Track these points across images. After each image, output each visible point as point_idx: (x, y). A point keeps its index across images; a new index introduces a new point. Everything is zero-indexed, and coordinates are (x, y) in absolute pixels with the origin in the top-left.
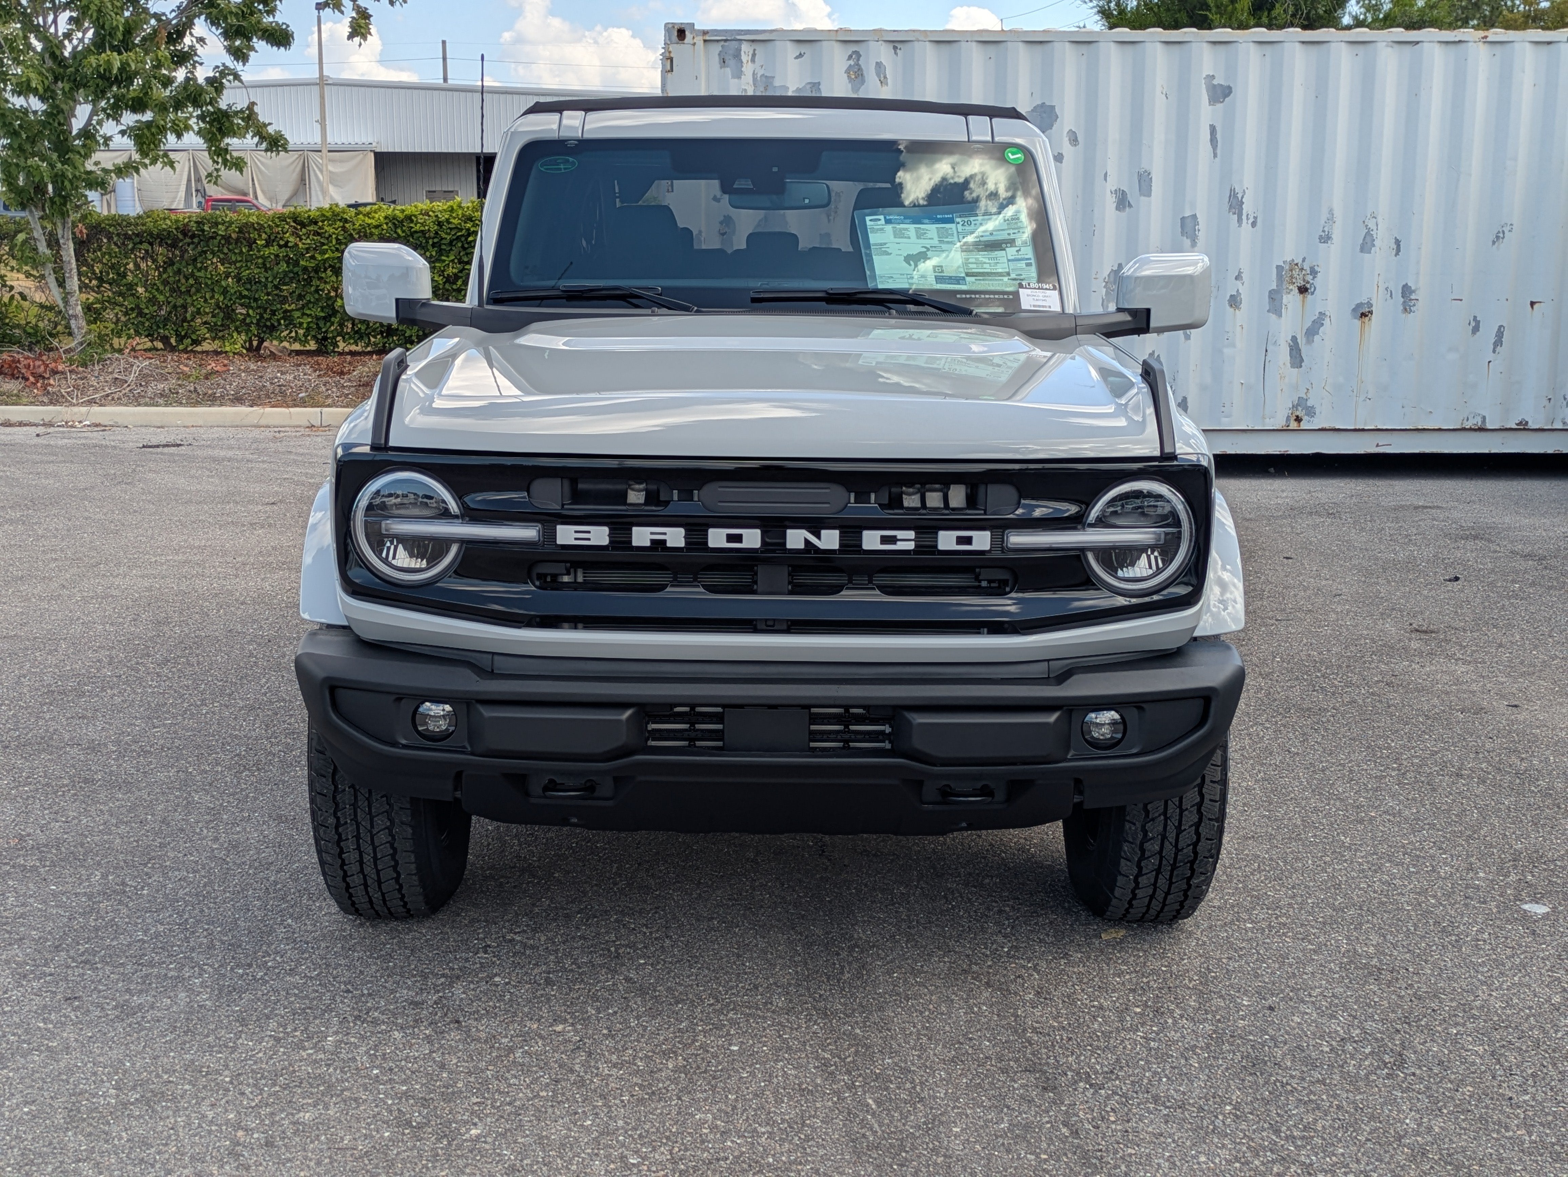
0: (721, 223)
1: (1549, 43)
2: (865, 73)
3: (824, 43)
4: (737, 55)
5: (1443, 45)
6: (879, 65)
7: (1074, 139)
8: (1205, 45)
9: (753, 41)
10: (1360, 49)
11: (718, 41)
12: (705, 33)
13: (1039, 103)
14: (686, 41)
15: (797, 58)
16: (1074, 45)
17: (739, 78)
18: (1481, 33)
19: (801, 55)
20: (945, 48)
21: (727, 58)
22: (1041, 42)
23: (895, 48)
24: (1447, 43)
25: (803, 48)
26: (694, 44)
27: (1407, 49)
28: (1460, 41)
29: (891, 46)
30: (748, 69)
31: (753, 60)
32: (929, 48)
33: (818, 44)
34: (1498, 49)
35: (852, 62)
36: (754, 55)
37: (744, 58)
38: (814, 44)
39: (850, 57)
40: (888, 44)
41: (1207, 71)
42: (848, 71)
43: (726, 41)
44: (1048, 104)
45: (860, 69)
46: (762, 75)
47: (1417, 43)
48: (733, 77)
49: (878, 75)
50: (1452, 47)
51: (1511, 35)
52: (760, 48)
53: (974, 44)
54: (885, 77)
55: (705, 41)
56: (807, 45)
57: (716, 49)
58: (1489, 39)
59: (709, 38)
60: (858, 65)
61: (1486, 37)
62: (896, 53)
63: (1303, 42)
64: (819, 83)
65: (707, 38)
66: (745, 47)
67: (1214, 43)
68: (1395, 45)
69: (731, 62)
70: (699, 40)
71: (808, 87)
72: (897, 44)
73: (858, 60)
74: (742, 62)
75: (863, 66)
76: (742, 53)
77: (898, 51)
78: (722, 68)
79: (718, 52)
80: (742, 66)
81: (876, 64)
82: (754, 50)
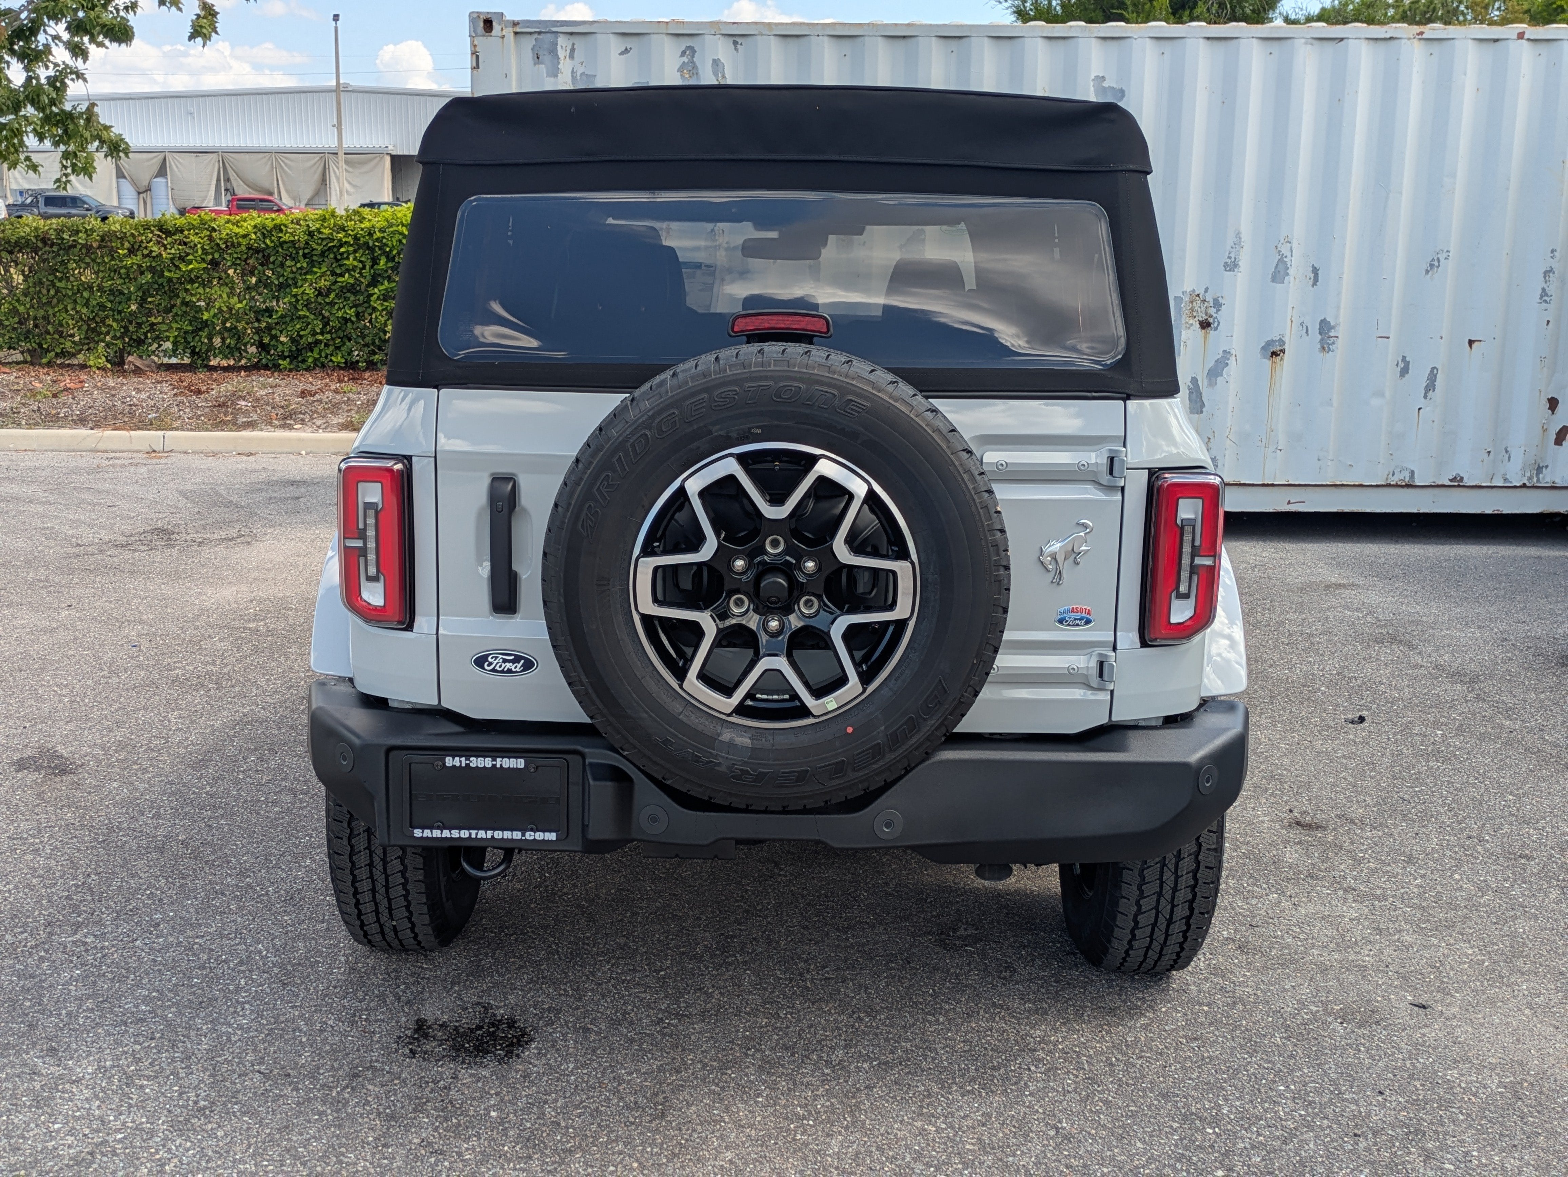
1: (1496, 41)
2: (700, 72)
3: (653, 37)
4: (553, 51)
5: (1371, 42)
6: (716, 62)
8: (1094, 41)
9: (571, 34)
10: (1275, 47)
11: (531, 33)
12: (515, 24)
14: (494, 33)
15: (622, 54)
16: (942, 41)
17: (556, 76)
18: (1416, 29)
19: (626, 51)
20: (792, 43)
21: (541, 53)
22: (904, 37)
23: (735, 43)
24: (1376, 39)
25: (630, 43)
26: (503, 37)
27: (1329, 46)
28: (1391, 38)
30: (566, 66)
31: (572, 56)
32: (774, 44)
33: (647, 37)
34: (1436, 48)
35: (685, 59)
36: (573, 50)
37: (561, 53)
38: (641, 37)
39: (683, 53)
40: (727, 39)
41: (1096, 70)
42: (680, 70)
43: (540, 33)
45: (695, 67)
46: (582, 74)
47: (1342, 39)
48: (548, 76)
49: (715, 74)
50: (1382, 45)
51: (1452, 31)
52: (579, 42)
53: (826, 39)
54: (723, 76)
55: (516, 33)
56: (635, 39)
57: (528, 43)
58: (1424, 36)
59: (520, 30)
60: (693, 62)
61: (1422, 33)
62: (736, 49)
63: (1208, 38)
65: (518, 30)
66: (562, 41)
67: (1105, 38)
68: (1315, 42)
69: (546, 58)
70: (509, 32)
72: (737, 39)
73: (693, 56)
74: (558, 58)
75: (698, 64)
76: (559, 48)
77: (739, 46)
78: (535, 64)
79: (531, 46)
80: (559, 63)
81: (714, 60)
82: (573, 44)
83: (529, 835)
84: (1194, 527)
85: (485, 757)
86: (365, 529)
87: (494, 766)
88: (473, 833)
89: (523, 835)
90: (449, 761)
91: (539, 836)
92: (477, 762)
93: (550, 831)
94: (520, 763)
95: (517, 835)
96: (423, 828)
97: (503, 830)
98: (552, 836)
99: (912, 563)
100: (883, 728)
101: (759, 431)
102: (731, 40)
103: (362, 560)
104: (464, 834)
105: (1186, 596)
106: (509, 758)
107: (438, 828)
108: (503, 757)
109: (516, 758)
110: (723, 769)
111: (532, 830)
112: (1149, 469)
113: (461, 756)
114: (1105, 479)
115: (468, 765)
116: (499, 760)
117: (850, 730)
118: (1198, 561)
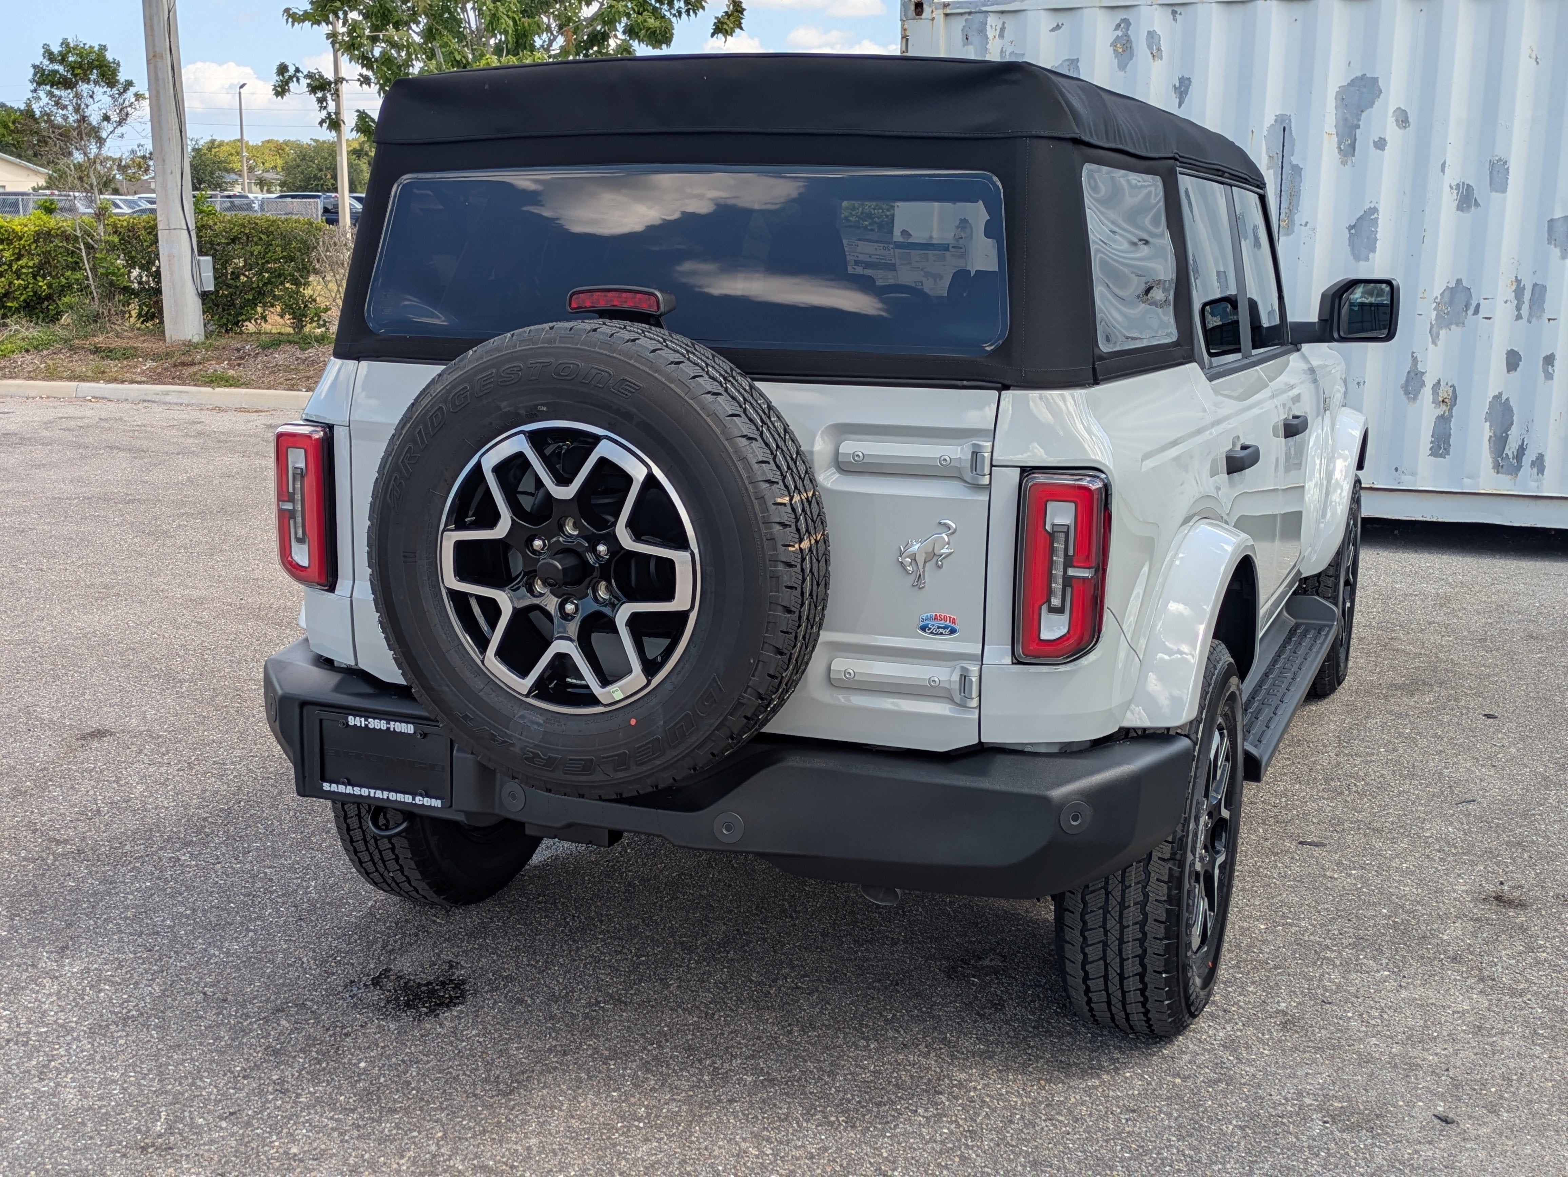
0: (957, 227)
2: (1134, 46)
3: (1085, 10)
4: (982, 31)
6: (1151, 34)
7: (1403, 119)
9: (1002, 12)
11: (961, 14)
12: (946, 5)
13: (1359, 74)
14: (924, 16)
15: (1053, 30)
19: (1058, 27)
20: (1237, 9)
21: (970, 34)
23: (1174, 13)
25: (1061, 18)
26: (933, 19)
29: (1169, 10)
30: (995, 43)
31: (1001, 35)
32: (1217, 12)
33: (1079, 11)
35: (1119, 33)
36: (1003, 29)
37: (990, 33)
38: (1073, 12)
39: (1118, 26)
40: (1165, 8)
42: (1114, 44)
43: (970, 13)
44: (1369, 75)
45: (1129, 41)
46: (1011, 49)
49: (1150, 47)
52: (1009, 20)
53: (1275, 3)
54: (1159, 50)
55: (947, 15)
56: (1068, 14)
57: (958, 24)
59: (951, 11)
60: (1127, 35)
62: (1175, 20)
64: (1078, 60)
65: (948, 11)
66: (991, 20)
69: (975, 38)
70: (939, 15)
71: (1067, 63)
72: (1176, 8)
73: (1128, 29)
74: (987, 38)
75: (1132, 38)
76: (988, 27)
77: (1178, 16)
78: (964, 45)
79: (961, 27)
80: (987, 43)
81: (1149, 33)
82: (1004, 23)
83: (419, 800)
84: (1067, 534)
85: (380, 719)
86: (294, 493)
87: (388, 729)
88: (372, 791)
89: (414, 799)
90: (352, 721)
91: (427, 801)
92: (376, 724)
93: (436, 798)
94: (409, 729)
95: (408, 799)
96: (331, 782)
97: (397, 792)
98: (437, 803)
99: (692, 554)
100: (662, 723)
101: (545, 409)
102: (1170, 10)
103: (292, 522)
104: (365, 792)
105: (1060, 610)
106: (401, 722)
107: (343, 784)
108: (396, 721)
109: (407, 723)
110: (517, 749)
111: (421, 795)
112: (1021, 467)
113: (361, 716)
114: (968, 476)
115: (366, 726)
116: (392, 723)
117: (633, 722)
118: (1071, 572)
